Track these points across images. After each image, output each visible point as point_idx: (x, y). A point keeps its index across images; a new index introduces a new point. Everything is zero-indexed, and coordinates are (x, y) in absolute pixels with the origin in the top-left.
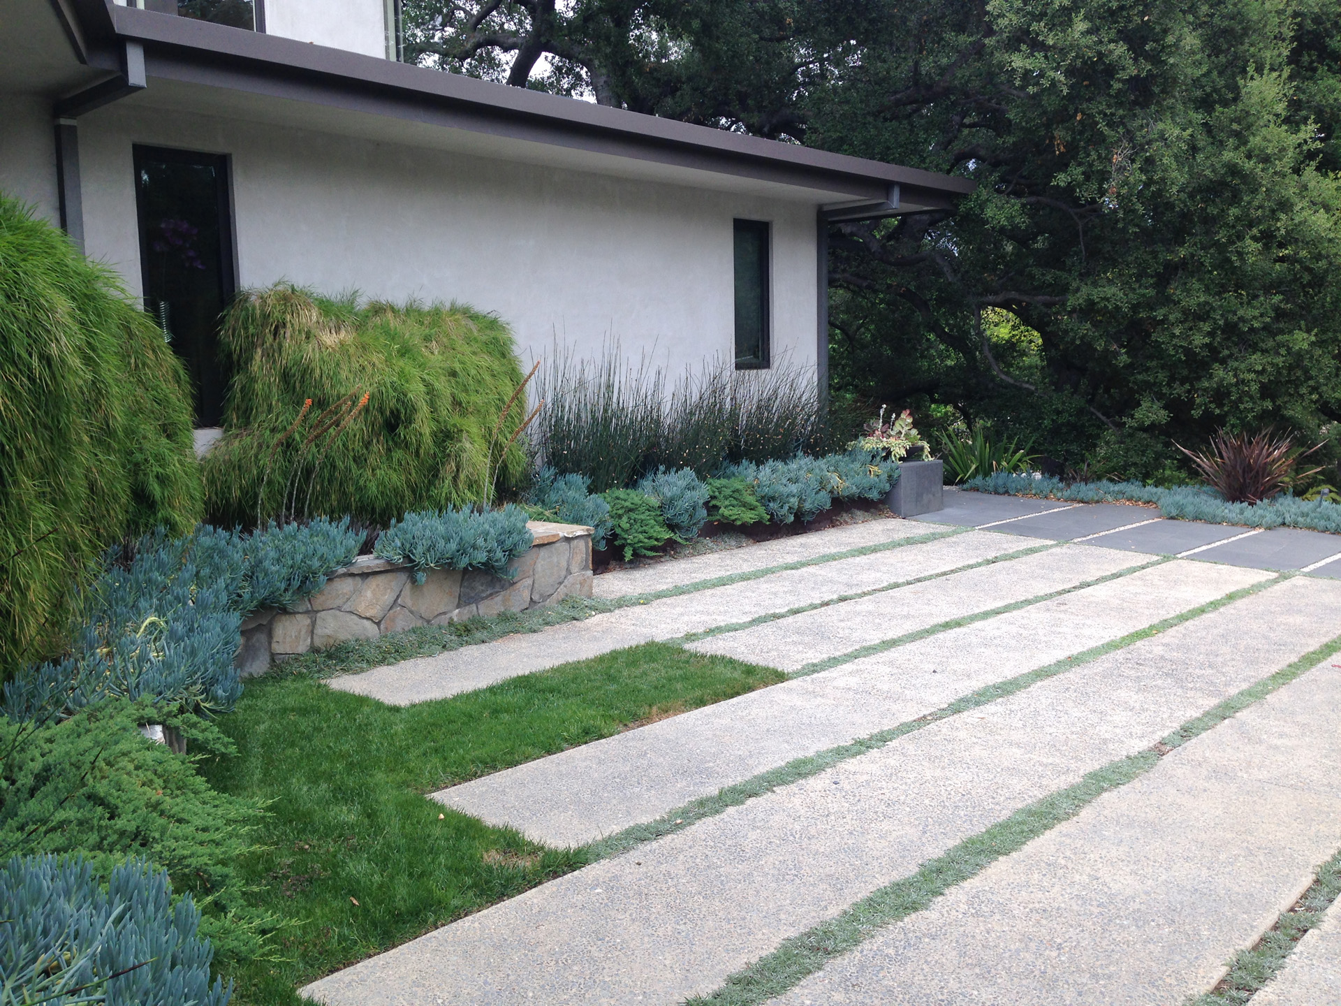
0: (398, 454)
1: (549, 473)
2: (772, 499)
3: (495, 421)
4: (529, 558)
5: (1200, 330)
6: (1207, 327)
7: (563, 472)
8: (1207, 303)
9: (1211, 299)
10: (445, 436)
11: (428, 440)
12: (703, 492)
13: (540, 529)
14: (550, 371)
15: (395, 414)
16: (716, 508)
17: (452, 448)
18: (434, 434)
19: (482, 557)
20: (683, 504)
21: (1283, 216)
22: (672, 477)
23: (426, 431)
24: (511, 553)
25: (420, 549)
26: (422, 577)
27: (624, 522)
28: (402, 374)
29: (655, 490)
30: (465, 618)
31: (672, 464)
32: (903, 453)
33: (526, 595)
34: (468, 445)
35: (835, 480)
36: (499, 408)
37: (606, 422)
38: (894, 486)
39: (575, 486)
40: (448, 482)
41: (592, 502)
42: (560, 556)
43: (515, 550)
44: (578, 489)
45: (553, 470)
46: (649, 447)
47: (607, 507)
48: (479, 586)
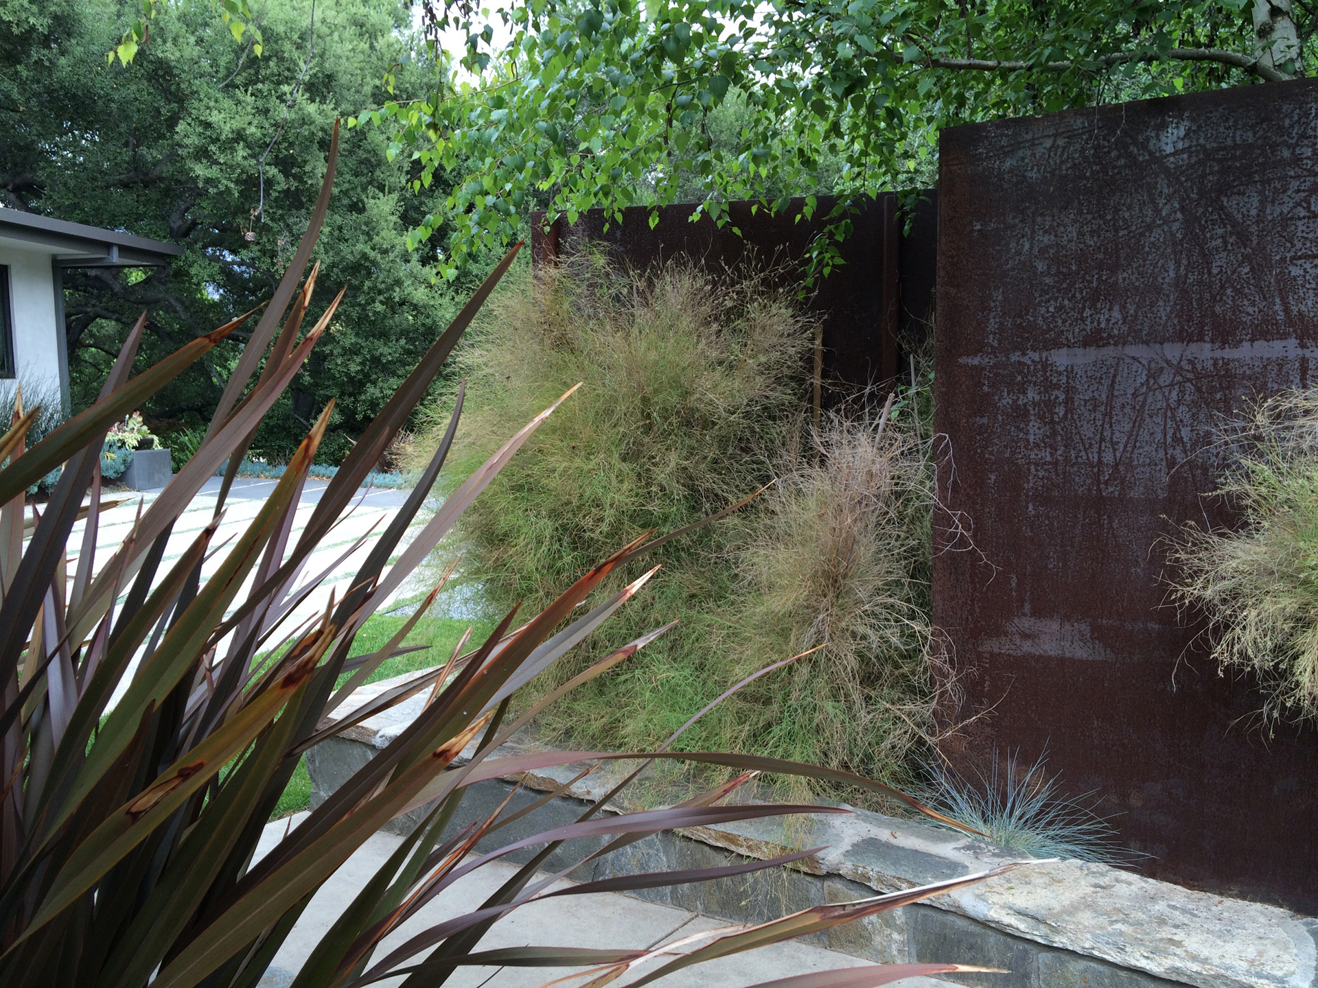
5: (354, 361)
6: (358, 360)
8: (357, 343)
9: (360, 341)
21: (397, 289)
32: (135, 443)
38: (128, 468)
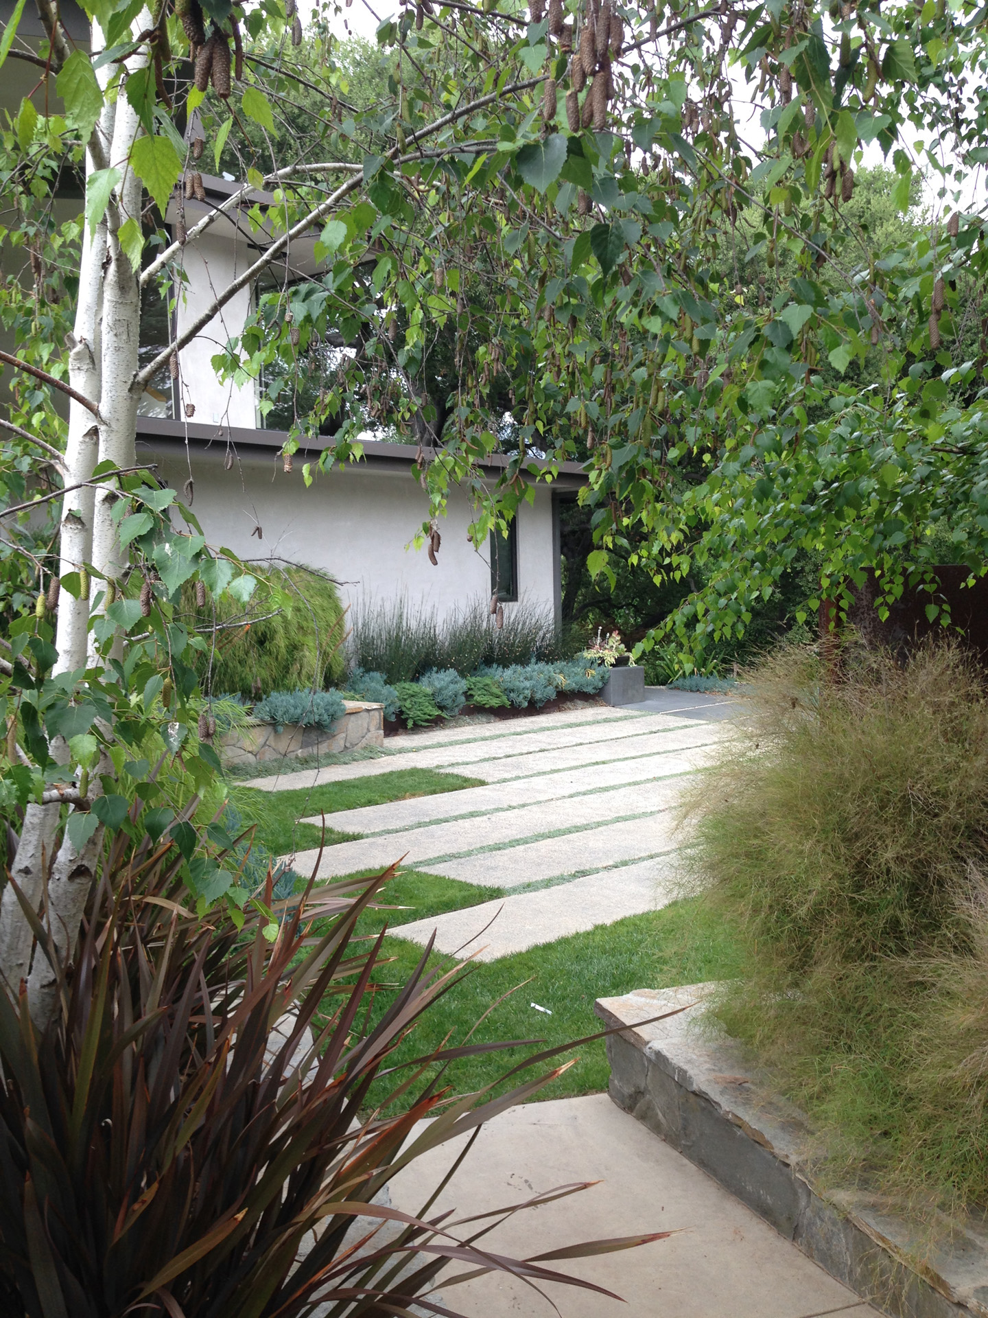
0: (265, 659)
1: (360, 671)
2: (513, 691)
3: (324, 638)
4: (344, 721)
7: (368, 670)
10: (294, 648)
11: (283, 650)
12: (463, 685)
13: (350, 705)
14: (361, 607)
15: (264, 635)
16: (472, 696)
17: (297, 655)
18: (287, 647)
19: (315, 718)
20: (449, 692)
22: (442, 675)
23: (282, 644)
24: (333, 717)
25: (280, 713)
26: (281, 729)
27: (408, 704)
29: (430, 684)
30: (306, 755)
31: (442, 666)
32: (613, 661)
33: (342, 743)
34: (307, 654)
35: (560, 679)
36: (326, 630)
37: (398, 637)
38: (605, 684)
39: (376, 680)
40: (295, 676)
41: (387, 690)
42: (363, 720)
43: (335, 715)
44: (378, 682)
45: (362, 670)
46: (427, 655)
47: (397, 694)
48: (313, 736)
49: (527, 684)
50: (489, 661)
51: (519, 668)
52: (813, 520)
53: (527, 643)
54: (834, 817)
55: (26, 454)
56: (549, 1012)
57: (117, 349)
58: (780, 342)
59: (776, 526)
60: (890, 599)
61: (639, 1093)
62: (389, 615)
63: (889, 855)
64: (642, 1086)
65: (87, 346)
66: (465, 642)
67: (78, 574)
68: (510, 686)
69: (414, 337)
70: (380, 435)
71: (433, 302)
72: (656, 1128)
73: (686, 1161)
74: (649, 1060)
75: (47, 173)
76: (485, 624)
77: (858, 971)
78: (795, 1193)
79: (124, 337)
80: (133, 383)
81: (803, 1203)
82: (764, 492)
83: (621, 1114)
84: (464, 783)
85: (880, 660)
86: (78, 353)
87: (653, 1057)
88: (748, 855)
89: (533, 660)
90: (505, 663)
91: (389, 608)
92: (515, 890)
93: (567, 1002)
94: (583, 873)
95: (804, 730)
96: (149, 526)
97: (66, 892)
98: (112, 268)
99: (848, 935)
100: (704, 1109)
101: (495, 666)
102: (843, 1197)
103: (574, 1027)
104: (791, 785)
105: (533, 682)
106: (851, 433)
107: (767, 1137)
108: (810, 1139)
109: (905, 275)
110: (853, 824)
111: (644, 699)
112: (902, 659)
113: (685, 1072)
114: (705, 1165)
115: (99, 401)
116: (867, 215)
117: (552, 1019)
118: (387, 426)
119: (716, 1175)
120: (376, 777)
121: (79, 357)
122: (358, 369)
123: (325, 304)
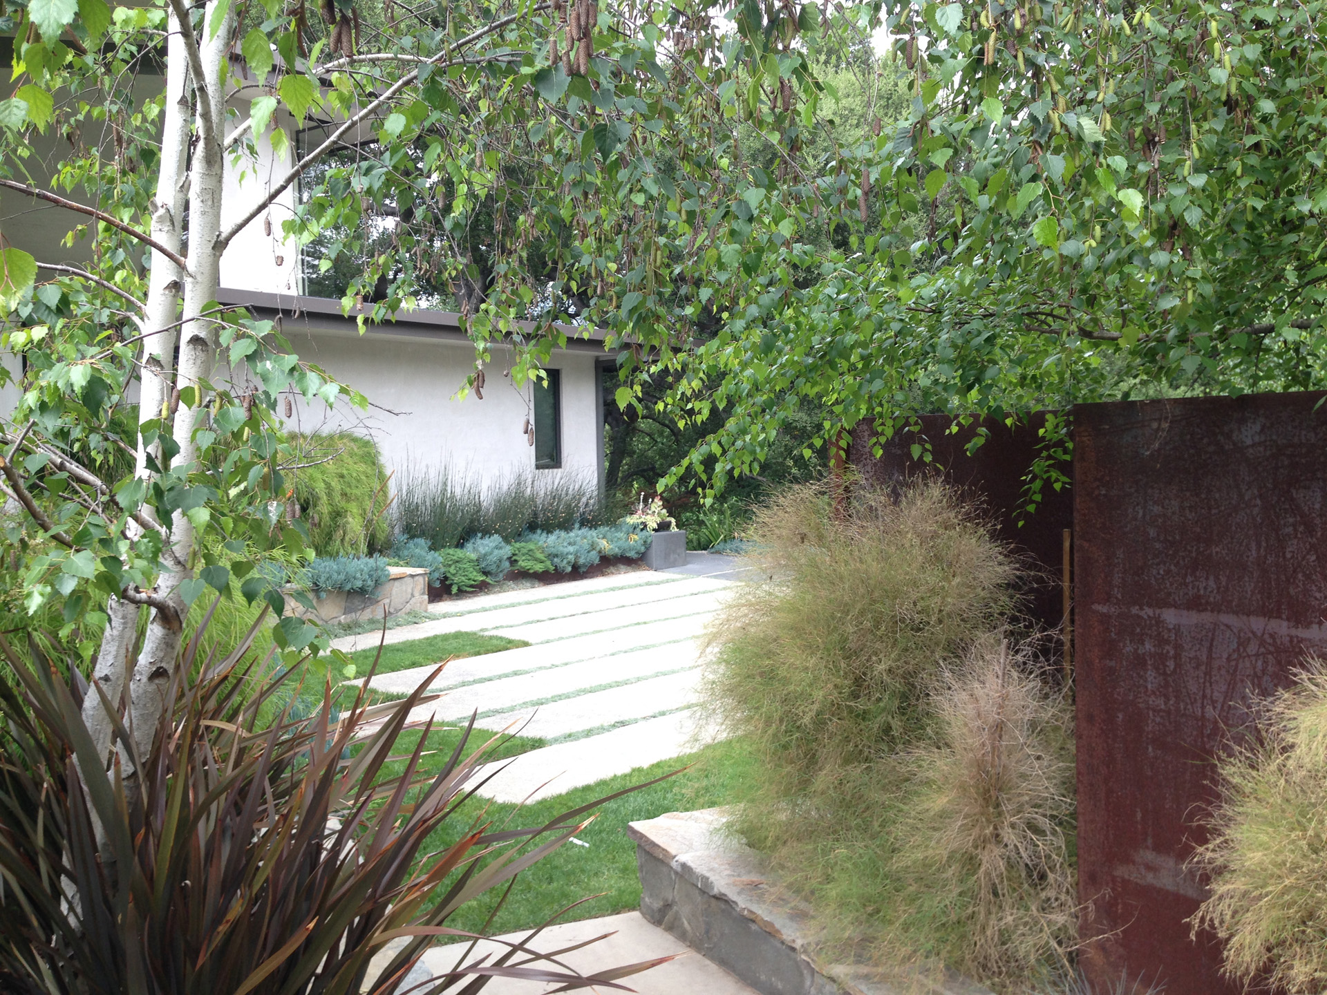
1: (404, 538)
2: (556, 556)
3: (368, 504)
4: (388, 586)
7: (412, 537)
10: (337, 514)
11: (326, 517)
12: (507, 550)
13: (394, 571)
14: (405, 474)
15: (307, 501)
16: (516, 561)
17: (340, 521)
18: (330, 513)
19: (359, 584)
20: (493, 558)
22: (486, 541)
23: (325, 511)
24: (378, 583)
25: (323, 579)
26: (323, 595)
27: (452, 570)
28: (311, 478)
29: (475, 549)
30: (348, 620)
31: (487, 532)
32: (655, 526)
33: (385, 608)
34: (350, 520)
35: (604, 545)
36: (370, 497)
37: (443, 505)
38: (647, 549)
39: (420, 546)
40: (338, 542)
41: (431, 556)
42: (408, 585)
43: (379, 581)
44: (422, 548)
45: (406, 536)
46: (472, 521)
47: (441, 559)
48: (357, 602)
49: (571, 549)
50: (533, 527)
51: (563, 534)
52: (810, 371)
53: (570, 510)
54: (835, 637)
55: (104, 306)
56: (587, 845)
57: (203, 213)
58: (743, 216)
59: (783, 375)
60: (883, 440)
61: (668, 906)
62: (433, 481)
63: (882, 667)
64: (670, 898)
65: (168, 210)
66: (510, 509)
67: (192, 389)
68: (553, 551)
69: (459, 208)
70: (424, 303)
71: (476, 178)
72: (682, 936)
73: (708, 962)
74: (676, 873)
75: (126, 56)
76: (529, 490)
77: (856, 771)
78: (801, 975)
79: (210, 203)
80: (216, 242)
81: (808, 983)
82: (767, 348)
83: (650, 927)
84: (507, 645)
85: (877, 498)
86: (160, 217)
87: (679, 869)
88: (762, 674)
89: (577, 525)
90: (548, 528)
91: (433, 474)
92: (556, 740)
93: (604, 835)
94: (623, 724)
95: (813, 564)
96: (253, 348)
97: (145, 692)
98: (201, 145)
99: (847, 740)
100: (723, 911)
101: (539, 531)
102: (839, 970)
103: (610, 856)
104: (799, 610)
105: (576, 547)
106: (838, 294)
107: (777, 926)
108: (812, 922)
109: (869, 163)
110: (852, 644)
111: (685, 563)
112: (896, 497)
113: (708, 879)
114: (725, 964)
115: (185, 256)
116: (894, 97)
117: (589, 851)
118: (432, 295)
119: (734, 971)
120: (420, 641)
121: (161, 220)
122: (410, 234)
123: (383, 177)
